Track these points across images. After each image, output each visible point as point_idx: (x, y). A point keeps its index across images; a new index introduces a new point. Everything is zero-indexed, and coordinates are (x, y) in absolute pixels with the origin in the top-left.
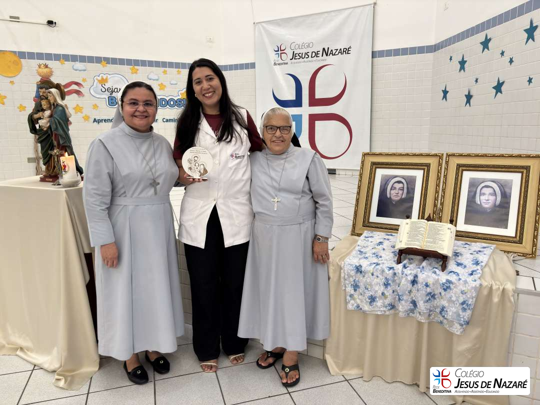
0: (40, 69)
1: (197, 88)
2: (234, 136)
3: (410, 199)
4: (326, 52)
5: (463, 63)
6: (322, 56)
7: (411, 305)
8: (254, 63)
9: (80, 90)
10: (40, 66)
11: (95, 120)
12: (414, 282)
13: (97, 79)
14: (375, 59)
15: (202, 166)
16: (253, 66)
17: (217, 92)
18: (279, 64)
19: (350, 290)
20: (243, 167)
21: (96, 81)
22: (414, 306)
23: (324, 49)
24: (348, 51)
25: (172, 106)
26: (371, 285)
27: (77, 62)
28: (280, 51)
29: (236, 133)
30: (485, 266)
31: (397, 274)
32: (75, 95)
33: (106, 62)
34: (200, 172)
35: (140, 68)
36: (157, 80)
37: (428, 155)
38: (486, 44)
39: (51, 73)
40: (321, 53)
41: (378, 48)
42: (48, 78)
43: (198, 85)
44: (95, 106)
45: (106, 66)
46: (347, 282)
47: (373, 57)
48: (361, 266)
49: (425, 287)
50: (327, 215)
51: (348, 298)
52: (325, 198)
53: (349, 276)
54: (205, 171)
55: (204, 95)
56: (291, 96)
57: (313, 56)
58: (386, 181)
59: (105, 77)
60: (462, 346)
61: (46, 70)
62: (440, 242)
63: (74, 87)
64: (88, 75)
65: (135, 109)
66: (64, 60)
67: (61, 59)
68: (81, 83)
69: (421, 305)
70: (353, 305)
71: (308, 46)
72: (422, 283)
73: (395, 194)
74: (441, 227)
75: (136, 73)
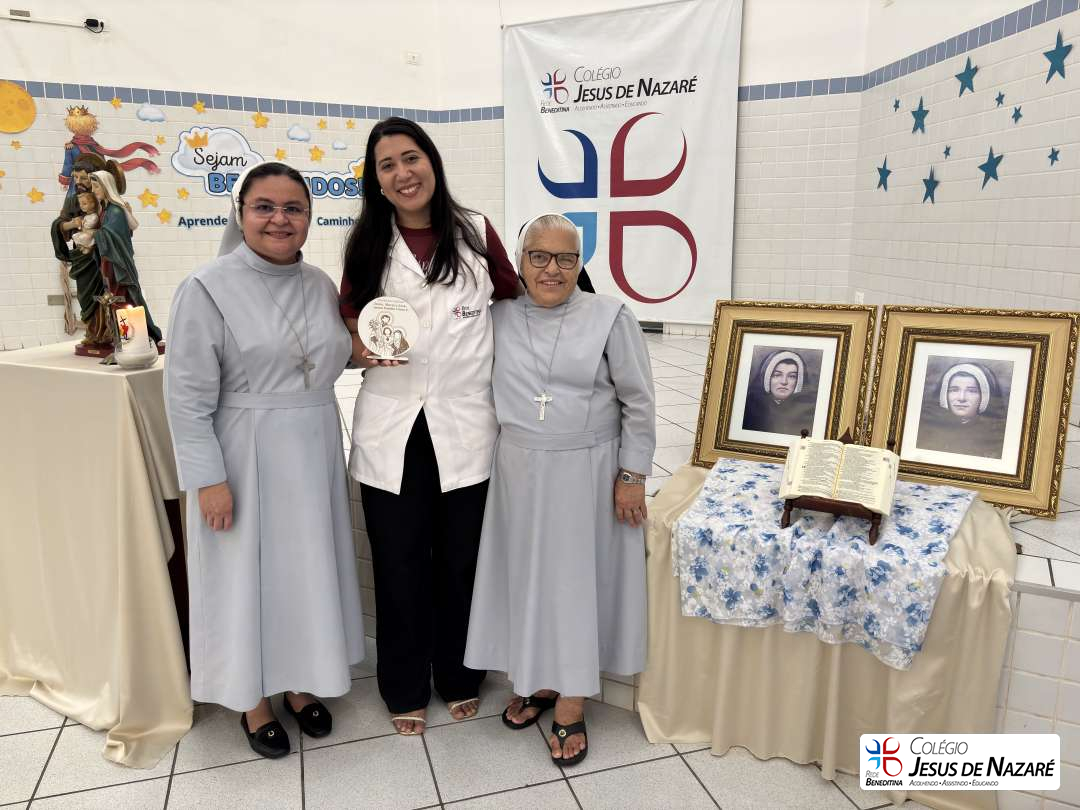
0: (73, 118)
1: (384, 178)
2: (460, 271)
3: (810, 397)
4: (646, 88)
5: (920, 115)
6: (639, 95)
7: (810, 609)
8: (501, 109)
9: (152, 159)
10: (71, 111)
11: (182, 221)
12: (815, 565)
13: (186, 138)
14: (745, 104)
15: (398, 335)
16: (498, 112)
17: (425, 184)
18: (551, 111)
19: (688, 577)
20: (478, 333)
21: (184, 142)
22: (813, 611)
23: (642, 81)
24: (691, 85)
25: (336, 193)
26: (729, 568)
27: (146, 105)
28: (553, 84)
29: (464, 266)
30: (956, 535)
31: (782, 549)
32: (141, 170)
33: (204, 104)
34: (393, 346)
35: (272, 116)
36: (307, 140)
37: (847, 309)
38: (967, 78)
39: (94, 126)
40: (635, 89)
41: (751, 80)
42: (87, 136)
43: (388, 172)
44: (183, 193)
45: (204, 111)
46: (683, 562)
47: (740, 99)
48: (710, 532)
49: (836, 575)
50: (642, 430)
51: (684, 593)
52: (639, 395)
53: (688, 550)
54: (404, 344)
55: (399, 191)
56: (575, 174)
57: (620, 94)
58: (762, 358)
59: (201, 134)
60: (906, 693)
61: (82, 120)
62: (868, 486)
63: (140, 154)
64: (168, 129)
65: (267, 220)
66: (120, 100)
67: (115, 99)
68: (155, 145)
69: (829, 612)
70: (693, 607)
71: (611, 75)
72: (831, 567)
73: (780, 385)
74: (870, 456)
75: (265, 126)
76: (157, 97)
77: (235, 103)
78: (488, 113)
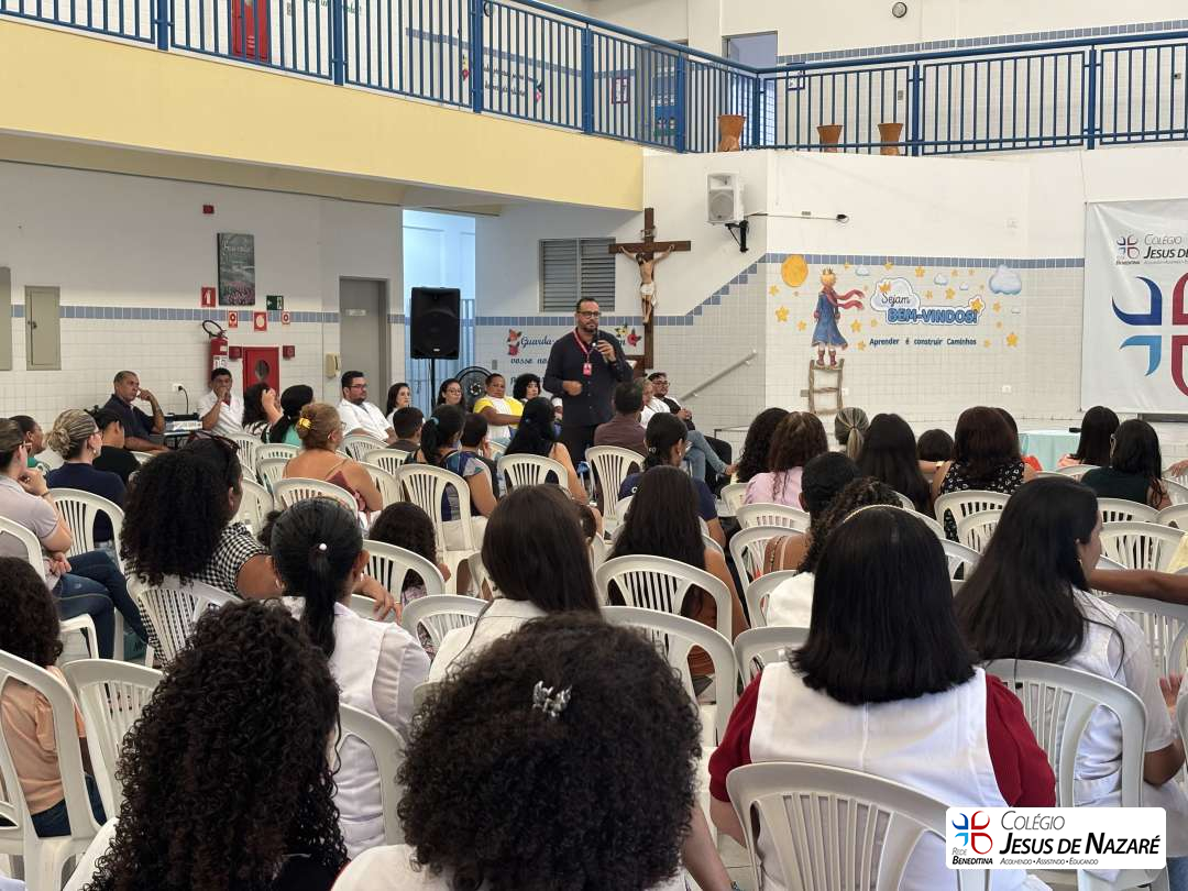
0: (824, 276)
9: (860, 301)
10: (824, 272)
11: (872, 342)
25: (960, 321)
27: (861, 266)
28: (1127, 245)
32: (854, 308)
33: (891, 263)
35: (927, 269)
36: (945, 284)
39: (833, 282)
42: (830, 287)
44: (874, 323)
45: (890, 268)
56: (1143, 309)
57: (1181, 254)
61: (828, 278)
63: (855, 298)
64: (870, 281)
67: (846, 263)
68: (863, 291)
71: (1174, 241)
75: (922, 276)
76: (868, 261)
77: (907, 261)
78: (1070, 263)
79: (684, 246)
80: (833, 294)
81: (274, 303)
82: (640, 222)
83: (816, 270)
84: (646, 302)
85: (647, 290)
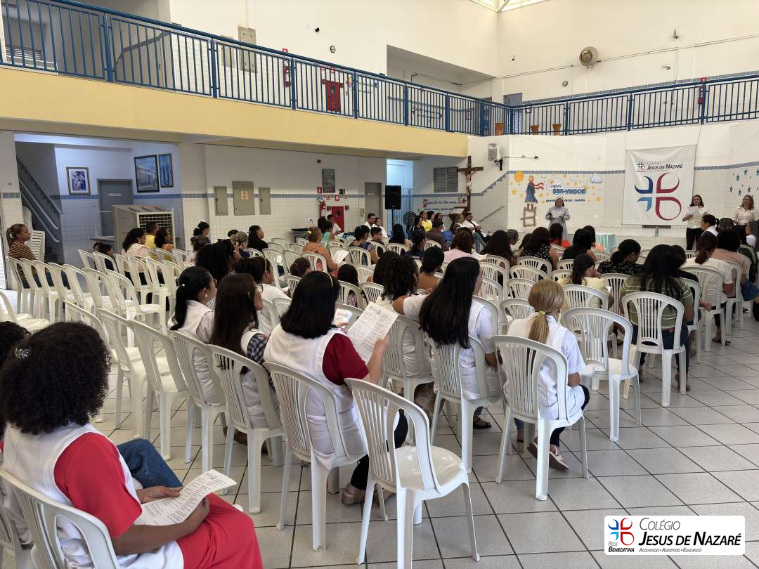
0: (530, 178)
4: (668, 166)
5: (738, 177)
8: (625, 171)
9: (543, 186)
11: (547, 201)
13: (550, 181)
18: (640, 172)
24: (681, 166)
25: (579, 193)
27: (543, 174)
28: (641, 165)
32: (541, 189)
33: (554, 173)
35: (568, 175)
36: (574, 180)
38: (746, 172)
39: (533, 180)
40: (665, 167)
41: (697, 166)
44: (548, 194)
47: (694, 170)
56: (647, 188)
57: (660, 168)
59: (553, 180)
61: (532, 178)
63: (541, 185)
64: (547, 179)
66: (538, 173)
68: (544, 183)
71: (658, 163)
75: (566, 177)
76: (546, 172)
77: (560, 172)
78: (620, 172)
79: (481, 169)
80: (533, 184)
81: (342, 191)
82: (466, 161)
83: (527, 176)
84: (468, 188)
85: (468, 184)
